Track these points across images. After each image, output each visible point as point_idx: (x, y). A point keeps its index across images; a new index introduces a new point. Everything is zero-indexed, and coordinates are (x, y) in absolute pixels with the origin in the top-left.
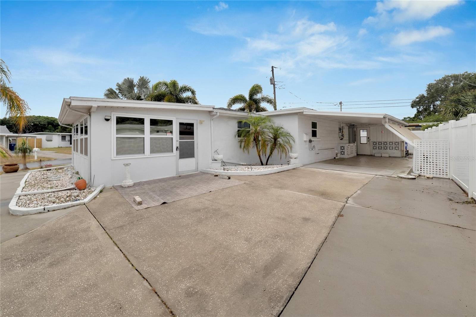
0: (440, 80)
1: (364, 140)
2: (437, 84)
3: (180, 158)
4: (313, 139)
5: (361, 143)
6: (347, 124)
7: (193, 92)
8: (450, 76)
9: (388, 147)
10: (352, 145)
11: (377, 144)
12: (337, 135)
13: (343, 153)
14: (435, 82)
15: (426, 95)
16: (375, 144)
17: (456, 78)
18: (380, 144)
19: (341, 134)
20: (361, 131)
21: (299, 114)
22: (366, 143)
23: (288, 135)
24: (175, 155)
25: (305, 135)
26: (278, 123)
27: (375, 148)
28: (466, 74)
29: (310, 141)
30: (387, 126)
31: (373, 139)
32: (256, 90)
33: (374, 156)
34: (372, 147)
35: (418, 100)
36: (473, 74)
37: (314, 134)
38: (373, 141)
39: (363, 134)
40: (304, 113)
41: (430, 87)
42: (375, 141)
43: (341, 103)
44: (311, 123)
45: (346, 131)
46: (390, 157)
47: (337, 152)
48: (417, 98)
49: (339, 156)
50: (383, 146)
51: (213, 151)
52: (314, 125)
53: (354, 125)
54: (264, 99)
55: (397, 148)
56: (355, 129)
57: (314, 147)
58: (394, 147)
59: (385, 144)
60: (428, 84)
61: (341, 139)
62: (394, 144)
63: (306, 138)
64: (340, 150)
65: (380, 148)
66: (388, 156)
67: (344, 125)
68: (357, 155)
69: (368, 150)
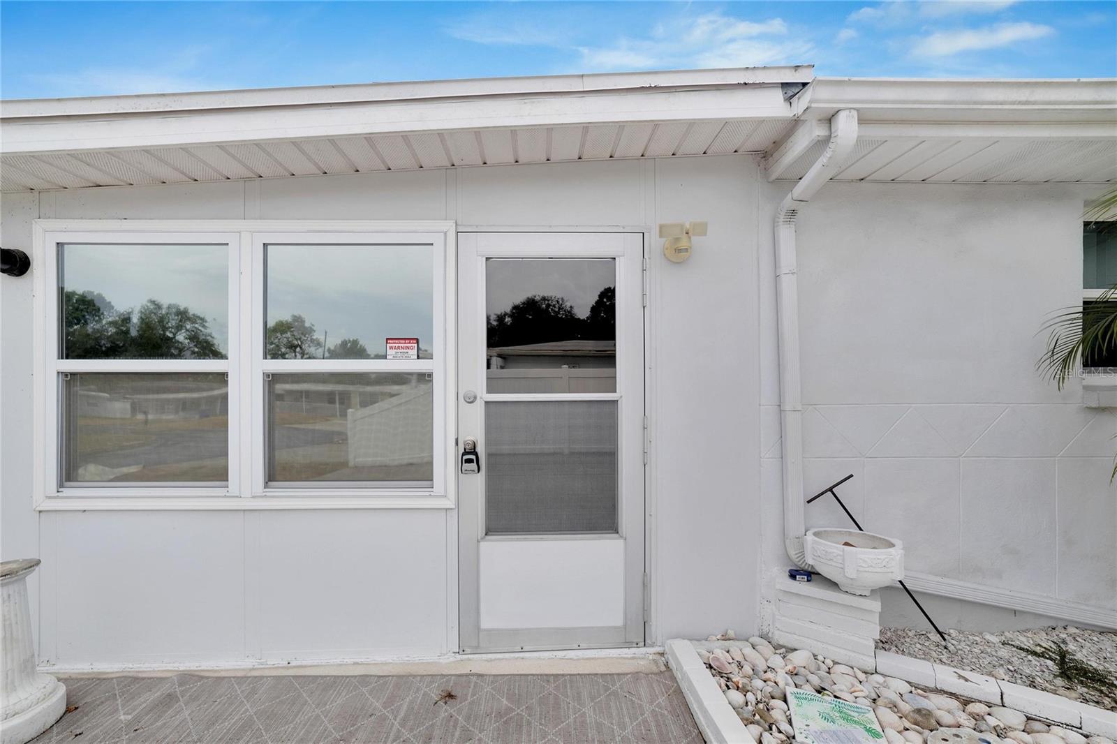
3: (488, 532)
24: (450, 503)
51: (796, 496)
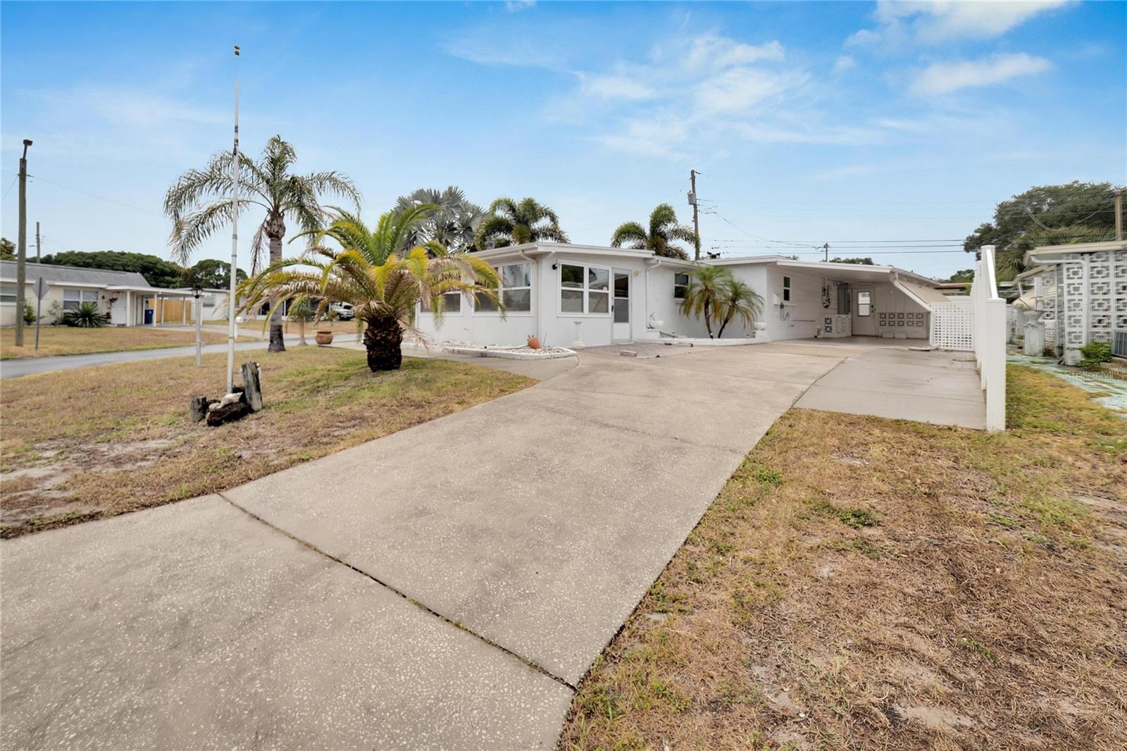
0: (1023, 197)
1: (864, 310)
2: (1016, 204)
3: (612, 322)
4: (785, 303)
5: (860, 314)
6: (835, 282)
7: (553, 219)
8: (1042, 190)
9: (906, 322)
10: (844, 316)
11: (887, 317)
12: (819, 300)
13: (828, 329)
14: (1013, 200)
15: (994, 224)
16: (883, 316)
17: (1053, 192)
18: (892, 316)
19: (825, 298)
20: (860, 295)
21: (769, 266)
22: (868, 314)
23: (750, 295)
24: (609, 317)
25: (775, 296)
26: (739, 276)
27: (883, 323)
28: (1075, 185)
29: (782, 306)
30: (897, 284)
31: (879, 309)
32: (662, 216)
33: (881, 337)
34: (878, 323)
35: (978, 234)
36: (1089, 186)
37: (787, 296)
38: (881, 311)
39: (864, 300)
40: (778, 264)
41: (1003, 209)
42: (884, 311)
43: (826, 246)
44: (783, 279)
45: (833, 294)
46: (908, 338)
47: (819, 327)
48: (976, 231)
49: (823, 334)
50: (896, 319)
51: (649, 315)
52: (787, 282)
53: (847, 284)
54: (677, 233)
55: (920, 324)
56: (849, 291)
57: (788, 315)
58: (915, 322)
59: (901, 316)
60: (999, 203)
61: (826, 307)
62: (915, 317)
63: (777, 299)
64: (823, 325)
65: (892, 323)
66: (905, 337)
67: (831, 283)
68: (853, 335)
69: (871, 328)
